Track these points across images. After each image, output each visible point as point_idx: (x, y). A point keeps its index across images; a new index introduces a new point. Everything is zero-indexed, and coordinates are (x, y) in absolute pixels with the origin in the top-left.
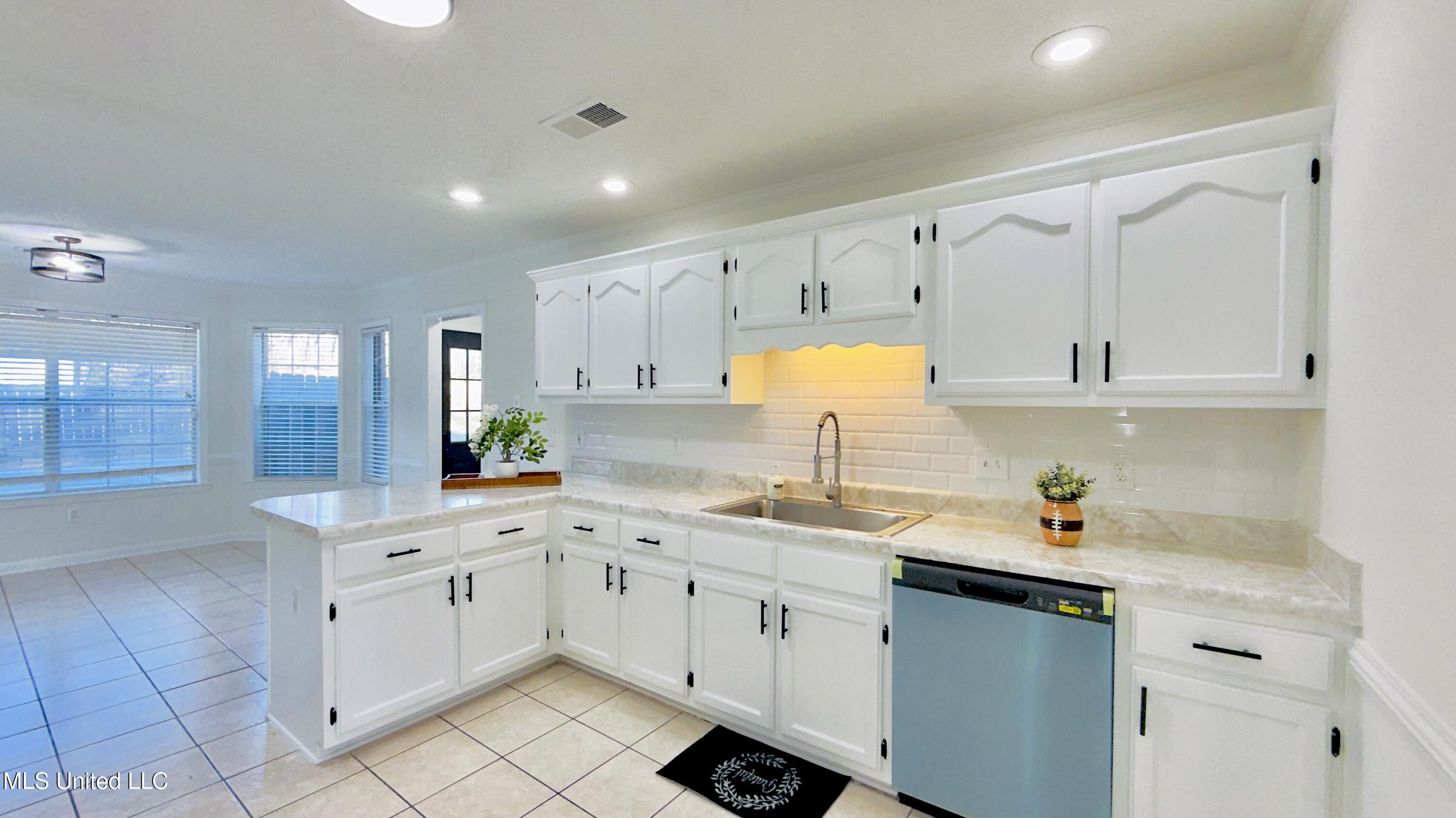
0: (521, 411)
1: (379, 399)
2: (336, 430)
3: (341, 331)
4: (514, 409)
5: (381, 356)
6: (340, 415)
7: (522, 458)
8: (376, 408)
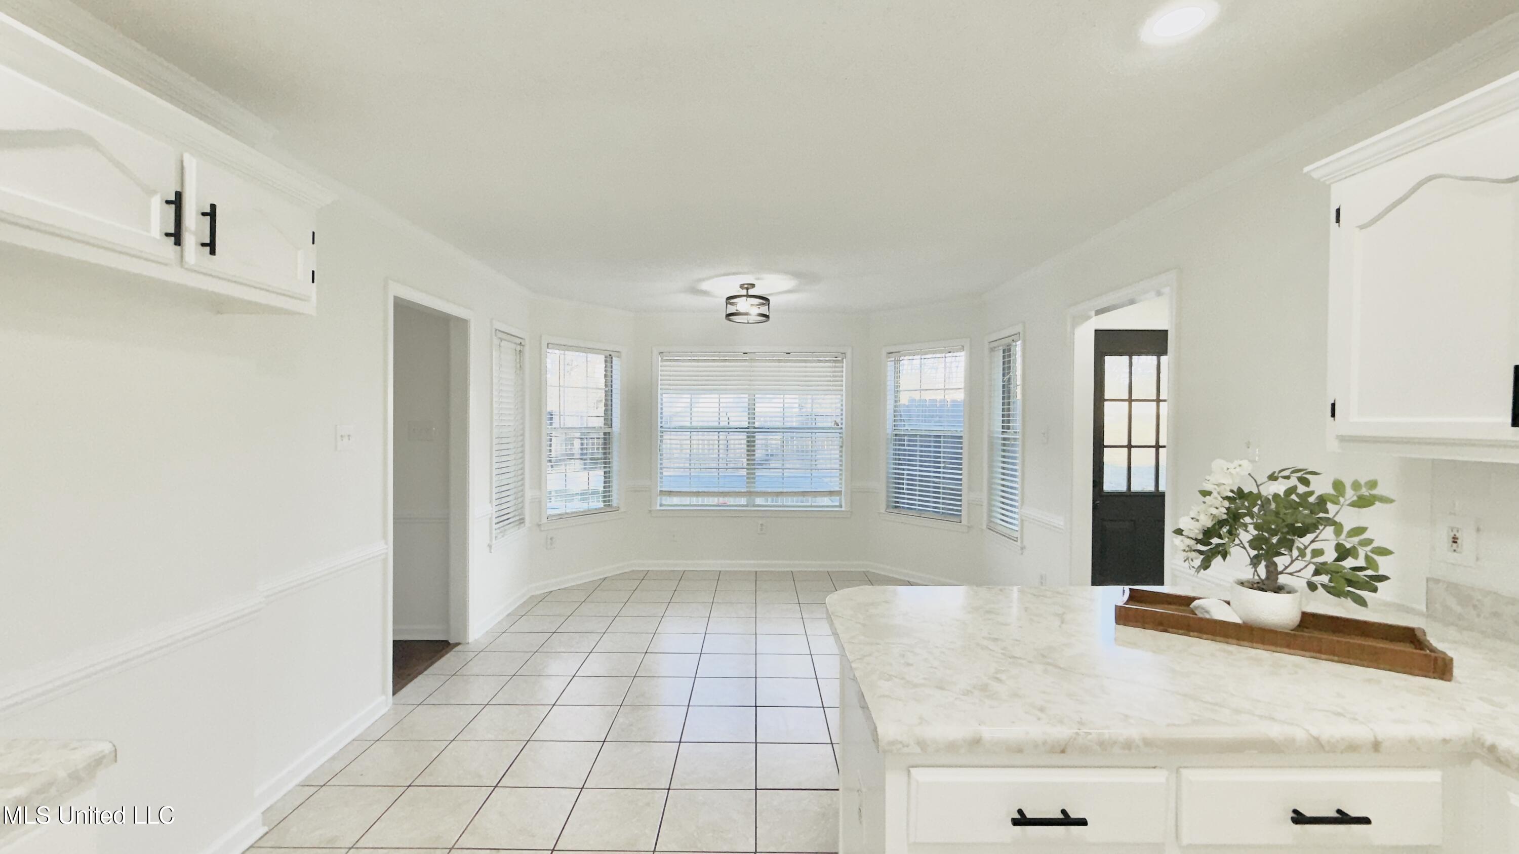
0: (1308, 476)
1: (1009, 428)
2: (961, 464)
3: (967, 347)
4: (1290, 470)
5: (1011, 374)
6: (965, 445)
7: (1312, 587)
8: (1004, 439)
